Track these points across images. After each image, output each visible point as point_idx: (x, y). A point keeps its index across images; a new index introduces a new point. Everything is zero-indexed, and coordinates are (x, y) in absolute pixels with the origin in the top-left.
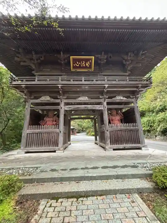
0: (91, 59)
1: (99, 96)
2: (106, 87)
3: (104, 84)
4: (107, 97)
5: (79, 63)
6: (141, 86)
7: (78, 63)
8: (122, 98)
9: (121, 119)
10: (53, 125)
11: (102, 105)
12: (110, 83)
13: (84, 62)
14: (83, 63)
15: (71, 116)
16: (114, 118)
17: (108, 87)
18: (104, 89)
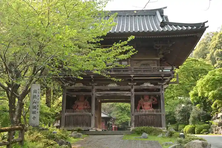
1: (128, 83)
3: (130, 75)
4: (135, 84)
6: (164, 76)
8: (149, 85)
11: (130, 92)
12: (135, 73)
16: (145, 103)
18: (131, 78)
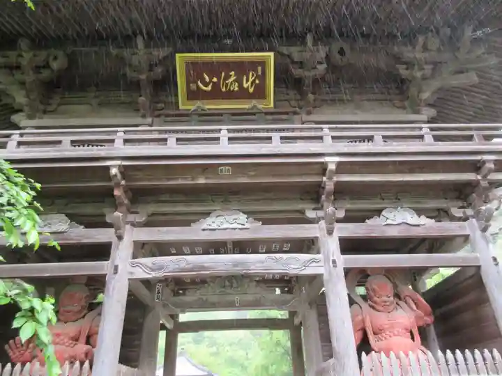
0: (263, 64)
1: (302, 212)
2: (332, 167)
4: (341, 214)
5: (211, 79)
6: (496, 162)
7: (207, 79)
8: (412, 218)
9: (420, 328)
10: (72, 363)
11: (318, 252)
12: (346, 150)
13: (233, 73)
14: (227, 77)
15: (183, 312)
16: (382, 319)
17: (341, 168)
18: (324, 174)
